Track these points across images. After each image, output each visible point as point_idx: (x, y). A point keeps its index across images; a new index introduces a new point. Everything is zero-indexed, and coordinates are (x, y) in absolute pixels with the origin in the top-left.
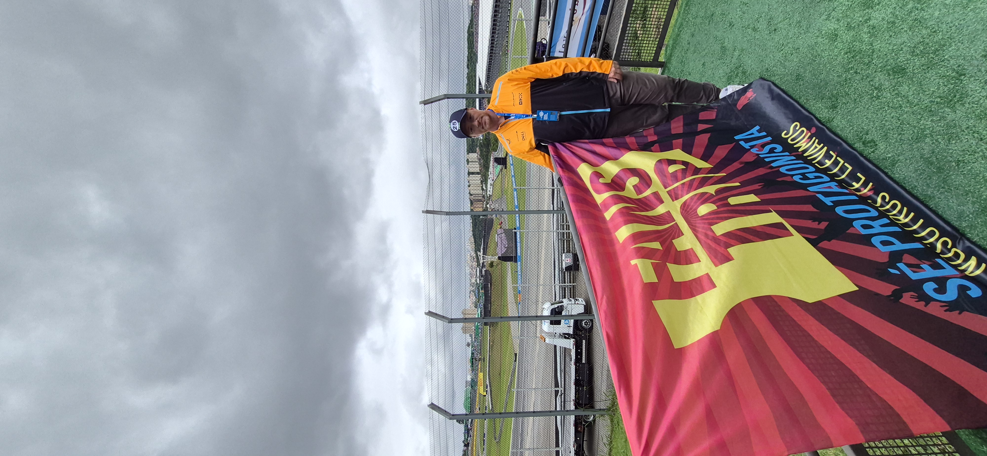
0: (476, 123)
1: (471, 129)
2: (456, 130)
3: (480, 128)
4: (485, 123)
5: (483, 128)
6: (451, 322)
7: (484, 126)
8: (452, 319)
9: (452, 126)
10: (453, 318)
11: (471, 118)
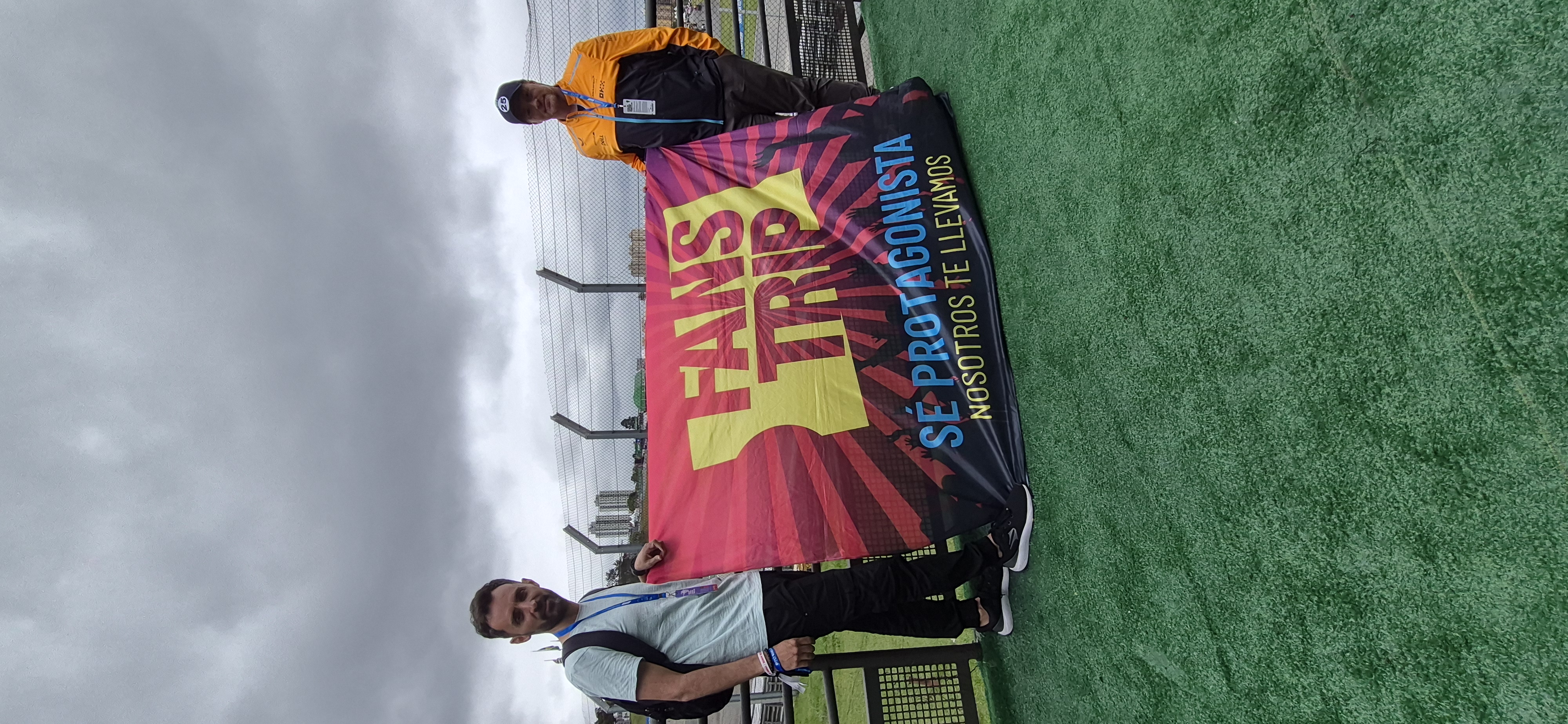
0: (535, 103)
1: (529, 113)
2: (505, 111)
3: (542, 111)
4: (549, 103)
5: (545, 111)
6: (582, 291)
7: (547, 108)
8: (584, 285)
9: (500, 104)
10: (586, 283)
11: (527, 95)
